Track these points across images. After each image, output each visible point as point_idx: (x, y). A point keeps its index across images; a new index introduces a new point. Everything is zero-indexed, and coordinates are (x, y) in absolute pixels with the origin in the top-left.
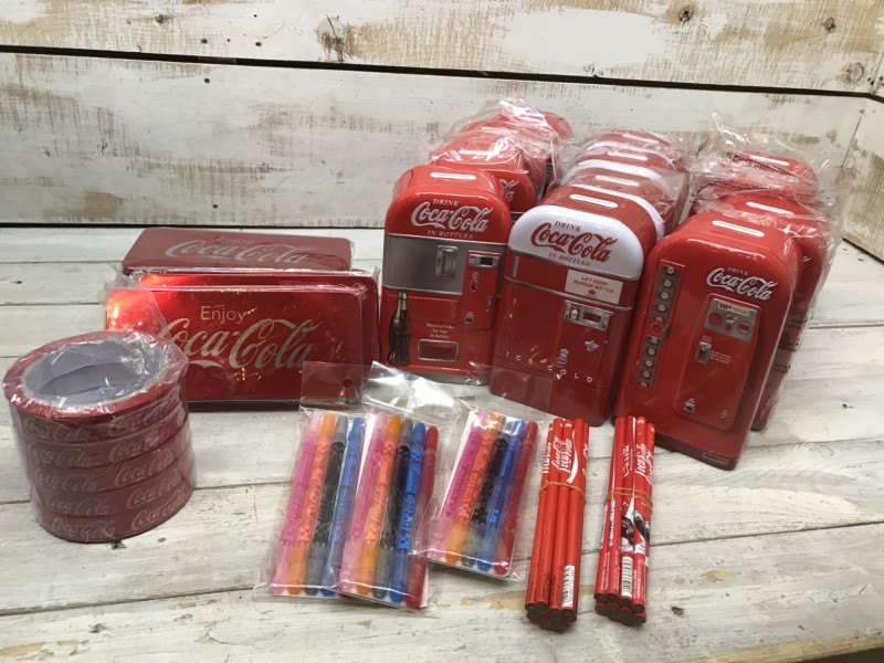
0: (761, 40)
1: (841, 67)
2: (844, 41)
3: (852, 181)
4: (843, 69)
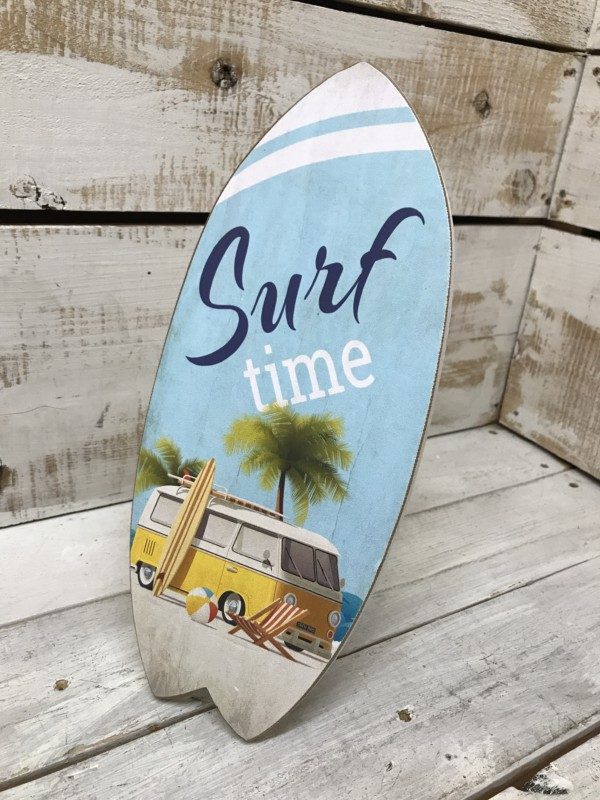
1: (503, 178)
2: (506, 133)
3: (534, 356)
4: (507, 181)
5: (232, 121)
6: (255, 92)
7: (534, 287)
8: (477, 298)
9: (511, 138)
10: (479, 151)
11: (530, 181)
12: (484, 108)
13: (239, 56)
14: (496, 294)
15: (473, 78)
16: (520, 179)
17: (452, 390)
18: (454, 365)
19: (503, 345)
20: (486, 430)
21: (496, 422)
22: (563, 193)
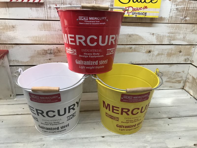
0: (166, 55)
2: (184, 54)
3: (188, 80)
4: (184, 59)
5: (150, 56)
6: (152, 53)
7: (189, 72)
8: (180, 73)
9: (184, 55)
10: (180, 56)
11: (188, 59)
12: (180, 52)
13: (151, 50)
14: (183, 72)
15: (179, 49)
16: (187, 59)
17: (176, 84)
18: (176, 80)
19: (184, 79)
20: (181, 90)
21: (183, 89)
22: (193, 61)
